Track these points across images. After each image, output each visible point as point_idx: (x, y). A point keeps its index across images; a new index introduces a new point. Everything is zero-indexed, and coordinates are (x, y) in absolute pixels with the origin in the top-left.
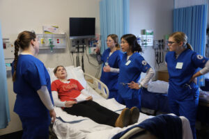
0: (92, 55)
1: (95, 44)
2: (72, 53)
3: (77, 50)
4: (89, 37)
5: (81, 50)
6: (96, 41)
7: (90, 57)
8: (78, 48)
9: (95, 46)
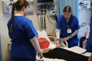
0: (50, 16)
1: (53, 8)
2: (38, 15)
3: (41, 13)
4: (49, 3)
5: (44, 13)
6: (54, 6)
7: (49, 18)
8: (42, 11)
9: (53, 9)
